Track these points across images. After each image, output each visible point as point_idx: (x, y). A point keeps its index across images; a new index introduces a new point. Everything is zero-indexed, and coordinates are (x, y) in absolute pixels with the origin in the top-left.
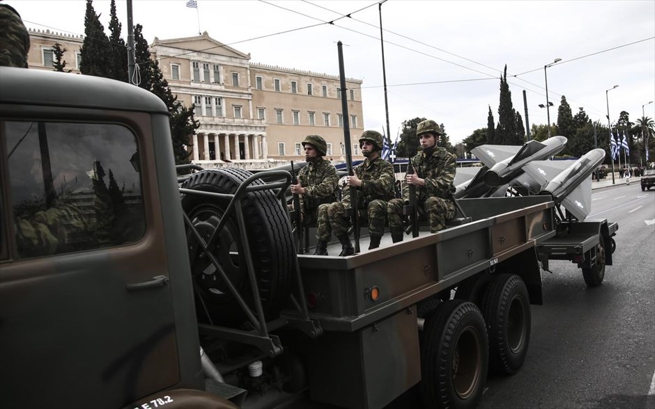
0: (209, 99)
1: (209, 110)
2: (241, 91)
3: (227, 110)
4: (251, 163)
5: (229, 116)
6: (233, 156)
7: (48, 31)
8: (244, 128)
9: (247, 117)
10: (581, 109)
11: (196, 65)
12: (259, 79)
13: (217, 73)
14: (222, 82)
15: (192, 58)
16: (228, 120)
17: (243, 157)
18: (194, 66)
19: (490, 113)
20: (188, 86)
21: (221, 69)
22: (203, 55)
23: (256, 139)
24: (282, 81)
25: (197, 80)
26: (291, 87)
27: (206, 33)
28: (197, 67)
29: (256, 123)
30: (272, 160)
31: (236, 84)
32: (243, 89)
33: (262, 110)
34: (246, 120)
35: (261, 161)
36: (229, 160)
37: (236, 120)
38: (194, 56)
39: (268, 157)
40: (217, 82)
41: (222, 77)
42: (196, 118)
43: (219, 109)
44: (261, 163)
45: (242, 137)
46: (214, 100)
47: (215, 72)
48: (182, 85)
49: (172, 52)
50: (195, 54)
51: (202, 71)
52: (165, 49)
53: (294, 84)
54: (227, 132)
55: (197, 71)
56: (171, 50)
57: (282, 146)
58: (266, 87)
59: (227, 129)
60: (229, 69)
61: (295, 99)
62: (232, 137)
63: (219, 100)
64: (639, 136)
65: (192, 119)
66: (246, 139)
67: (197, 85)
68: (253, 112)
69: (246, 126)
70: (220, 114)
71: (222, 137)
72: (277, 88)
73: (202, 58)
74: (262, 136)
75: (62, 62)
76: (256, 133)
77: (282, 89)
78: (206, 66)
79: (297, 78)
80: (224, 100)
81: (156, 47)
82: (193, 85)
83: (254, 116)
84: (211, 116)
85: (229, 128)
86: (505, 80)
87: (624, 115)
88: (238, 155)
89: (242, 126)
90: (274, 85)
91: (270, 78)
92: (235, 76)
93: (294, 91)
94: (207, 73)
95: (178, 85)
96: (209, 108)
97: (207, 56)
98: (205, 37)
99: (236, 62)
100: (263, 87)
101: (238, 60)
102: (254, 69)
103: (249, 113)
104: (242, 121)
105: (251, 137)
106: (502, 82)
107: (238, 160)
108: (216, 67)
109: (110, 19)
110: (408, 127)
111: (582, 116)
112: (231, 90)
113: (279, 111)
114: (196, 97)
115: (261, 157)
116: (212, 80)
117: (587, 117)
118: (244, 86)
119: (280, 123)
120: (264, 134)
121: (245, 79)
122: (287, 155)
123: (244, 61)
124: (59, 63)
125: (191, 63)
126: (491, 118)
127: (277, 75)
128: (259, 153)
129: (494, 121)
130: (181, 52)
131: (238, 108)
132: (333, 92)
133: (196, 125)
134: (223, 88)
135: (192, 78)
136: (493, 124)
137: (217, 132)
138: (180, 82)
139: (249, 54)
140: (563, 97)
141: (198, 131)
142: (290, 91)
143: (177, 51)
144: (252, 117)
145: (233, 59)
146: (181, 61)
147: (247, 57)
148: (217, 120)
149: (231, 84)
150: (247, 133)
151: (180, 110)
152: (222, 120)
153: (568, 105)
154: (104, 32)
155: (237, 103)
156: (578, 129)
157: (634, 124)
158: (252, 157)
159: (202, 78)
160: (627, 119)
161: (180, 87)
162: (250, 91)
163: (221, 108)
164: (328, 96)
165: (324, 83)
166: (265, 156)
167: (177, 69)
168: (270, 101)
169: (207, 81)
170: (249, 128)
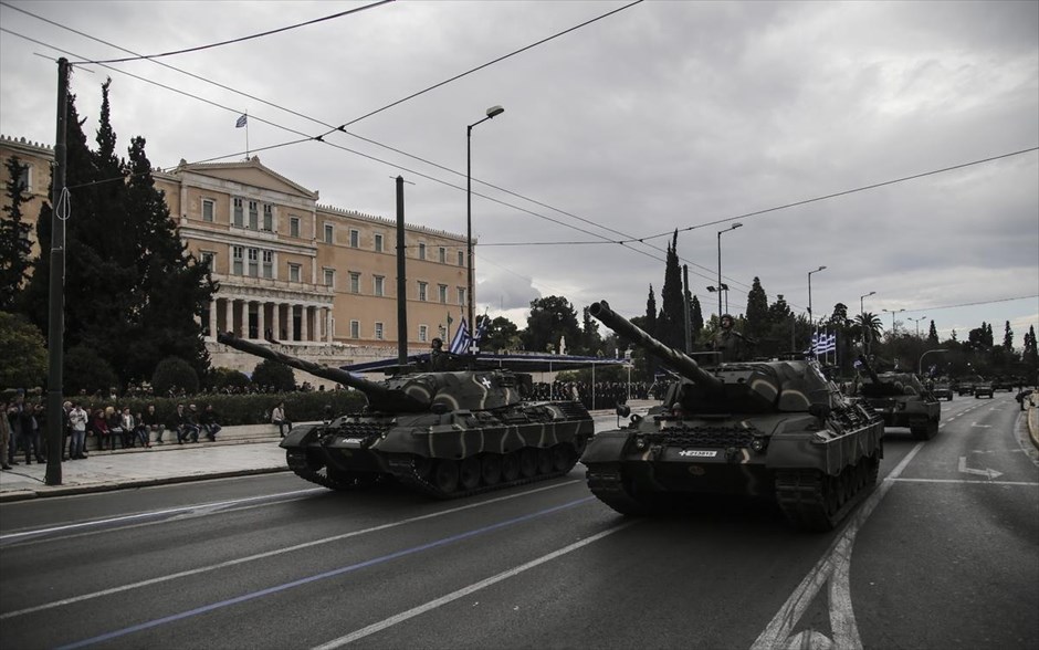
0: (254, 252)
1: (253, 268)
2: (302, 244)
3: (279, 269)
4: (306, 347)
5: (282, 278)
6: (284, 336)
7: (23, 139)
8: (302, 297)
9: (308, 280)
10: (781, 297)
11: (238, 202)
12: (329, 229)
13: (268, 215)
14: (275, 229)
15: (233, 193)
16: (281, 284)
17: (297, 337)
18: (236, 205)
19: (651, 295)
20: (226, 232)
21: (275, 210)
22: (250, 190)
23: (318, 313)
24: (362, 233)
25: (239, 223)
26: (374, 242)
27: (256, 159)
28: (240, 205)
29: (320, 290)
30: (339, 344)
31: (295, 233)
32: (304, 240)
33: (330, 273)
34: (306, 286)
35: (323, 344)
36: (277, 340)
37: (291, 284)
38: (237, 191)
39: (334, 340)
40: (268, 229)
41: (275, 223)
42: (214, 277)
43: (268, 267)
44: (321, 348)
45: (298, 309)
46: (261, 253)
47: (265, 215)
48: (217, 230)
49: (205, 182)
50: (239, 187)
51: (246, 211)
52: (195, 177)
53: (378, 238)
54: (278, 301)
55: (239, 212)
56: (204, 179)
57: (355, 325)
58: (338, 239)
59: (277, 296)
60: (288, 211)
61: (379, 260)
62: (284, 308)
63: (268, 255)
64: (858, 340)
65: (209, 278)
66: (305, 312)
67: (238, 232)
68: (317, 275)
69: (305, 294)
70: (268, 275)
71: (269, 307)
72: (354, 242)
73: (248, 193)
74: (327, 309)
75: (19, 184)
76: (319, 304)
77: (361, 245)
78: (253, 205)
79: (384, 231)
80: (275, 255)
81: (182, 173)
82: (232, 231)
83: (318, 280)
84: (257, 277)
85: (281, 295)
86: (674, 250)
87: (840, 309)
88: (291, 334)
89: (298, 294)
90: (350, 238)
91: (345, 228)
92: (295, 222)
93: (379, 248)
94: (254, 215)
95: (211, 229)
96: (254, 266)
97: (256, 190)
98: (254, 165)
99: (297, 202)
100: (334, 241)
101: (300, 200)
102: (322, 213)
103: (311, 276)
104: (300, 285)
105: (311, 310)
106: (669, 253)
107: (290, 342)
108: (268, 208)
109: (99, 126)
110: (539, 309)
111: (781, 306)
112: (288, 242)
113: (355, 276)
114: (235, 249)
115: (324, 339)
116: (261, 225)
117: (788, 309)
118: (306, 236)
119: (355, 292)
120: (330, 306)
121: (308, 228)
122: (363, 338)
123: (309, 202)
124: (15, 184)
125: (232, 200)
126: (651, 303)
127: (355, 224)
128: (322, 333)
129: (657, 307)
130: (218, 183)
131: (295, 268)
132: (434, 254)
133: (213, 287)
134: (276, 238)
135: (232, 221)
136: (655, 311)
137: (262, 299)
138: (214, 225)
139: (317, 192)
140: (757, 279)
141: (216, 296)
142: (373, 248)
143: (212, 181)
144: (314, 282)
145: (293, 198)
146: (216, 196)
147: (314, 197)
148: (263, 283)
149: (288, 232)
150: (306, 303)
151: (191, 263)
152: (271, 282)
153: (763, 291)
154: (86, 144)
155: (295, 260)
156: (774, 325)
157: (853, 322)
158: (311, 337)
159: (246, 221)
160: (844, 315)
161: (213, 233)
162: (314, 245)
163: (271, 266)
164: (426, 258)
165: (423, 240)
166: (330, 338)
167: (211, 207)
168: (343, 261)
169: (254, 226)
170: (309, 297)
